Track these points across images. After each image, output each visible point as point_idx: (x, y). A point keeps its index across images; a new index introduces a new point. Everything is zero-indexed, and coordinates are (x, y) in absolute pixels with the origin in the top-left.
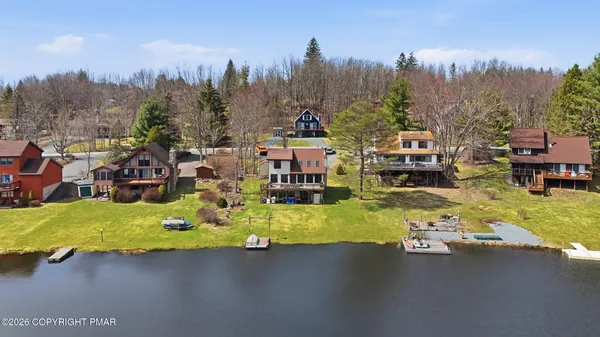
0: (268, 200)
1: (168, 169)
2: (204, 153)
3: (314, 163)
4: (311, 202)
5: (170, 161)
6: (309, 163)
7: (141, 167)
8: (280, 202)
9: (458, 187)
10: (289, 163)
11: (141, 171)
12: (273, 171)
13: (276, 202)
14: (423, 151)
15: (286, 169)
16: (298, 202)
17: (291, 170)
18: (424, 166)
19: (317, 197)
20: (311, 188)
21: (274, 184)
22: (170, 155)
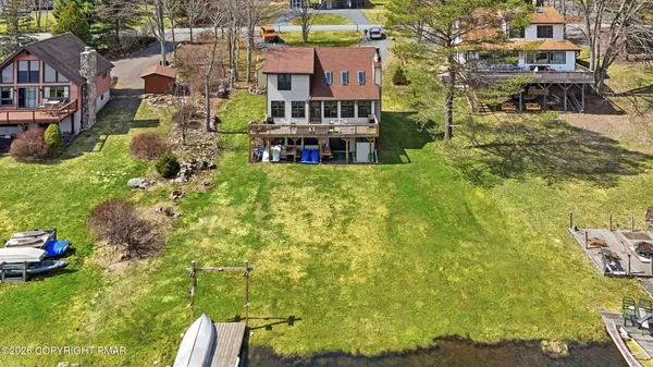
0: (266, 155)
1: (74, 88)
2: (168, 39)
3: (355, 79)
4: (352, 160)
5: (82, 72)
6: (346, 77)
7: (22, 85)
8: (290, 159)
9: (622, 113)
10: (308, 79)
11: (22, 92)
12: (275, 94)
13: (282, 160)
14: (548, 44)
15: (301, 90)
16: (326, 160)
17: (312, 93)
18: (553, 72)
19: (363, 150)
20: (349, 131)
21: (278, 121)
22: (83, 61)
